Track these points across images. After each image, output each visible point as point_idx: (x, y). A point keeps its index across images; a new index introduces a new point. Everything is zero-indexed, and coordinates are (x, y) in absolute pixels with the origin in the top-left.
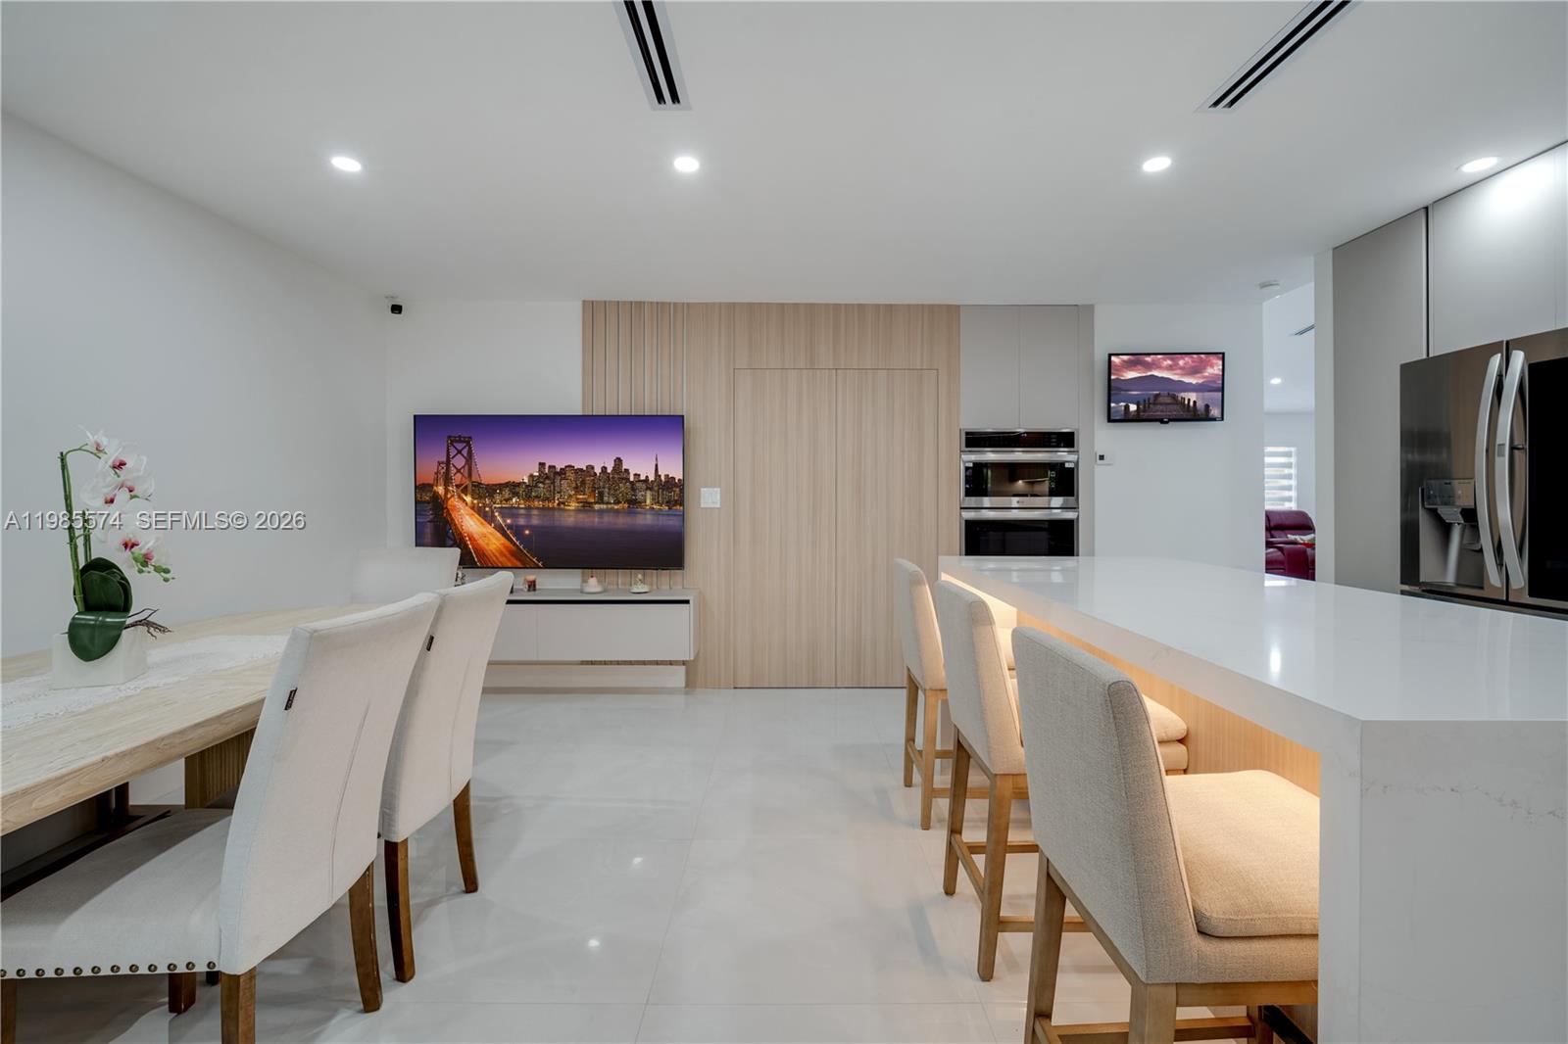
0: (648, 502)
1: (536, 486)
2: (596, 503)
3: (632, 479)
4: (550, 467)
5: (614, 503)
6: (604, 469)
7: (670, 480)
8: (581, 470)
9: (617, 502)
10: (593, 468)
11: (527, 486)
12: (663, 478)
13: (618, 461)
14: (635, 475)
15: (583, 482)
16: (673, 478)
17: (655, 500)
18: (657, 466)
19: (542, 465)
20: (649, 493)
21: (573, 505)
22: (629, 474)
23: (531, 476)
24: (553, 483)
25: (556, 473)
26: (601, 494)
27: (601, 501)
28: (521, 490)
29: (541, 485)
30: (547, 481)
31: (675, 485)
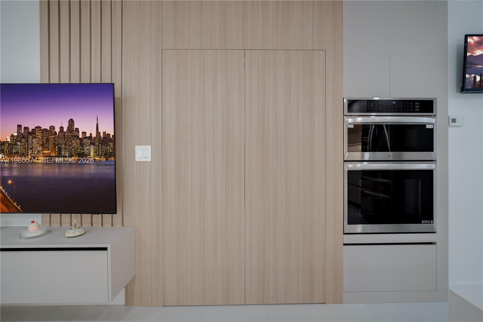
0: (92, 154)
1: (16, 144)
2: (56, 156)
3: (81, 136)
4: (25, 128)
5: (69, 156)
6: (62, 128)
7: (106, 136)
8: (46, 130)
9: (71, 156)
10: (54, 128)
11: (10, 144)
12: (102, 135)
13: (71, 122)
14: (83, 133)
15: (47, 140)
16: (109, 135)
17: (97, 154)
18: (97, 124)
19: (19, 126)
20: (92, 148)
21: (41, 159)
22: (78, 132)
23: (12, 136)
24: (27, 141)
25: (29, 133)
26: (60, 149)
27: (59, 155)
28: (5, 147)
29: (19, 143)
30: (23, 140)
31: (110, 140)
